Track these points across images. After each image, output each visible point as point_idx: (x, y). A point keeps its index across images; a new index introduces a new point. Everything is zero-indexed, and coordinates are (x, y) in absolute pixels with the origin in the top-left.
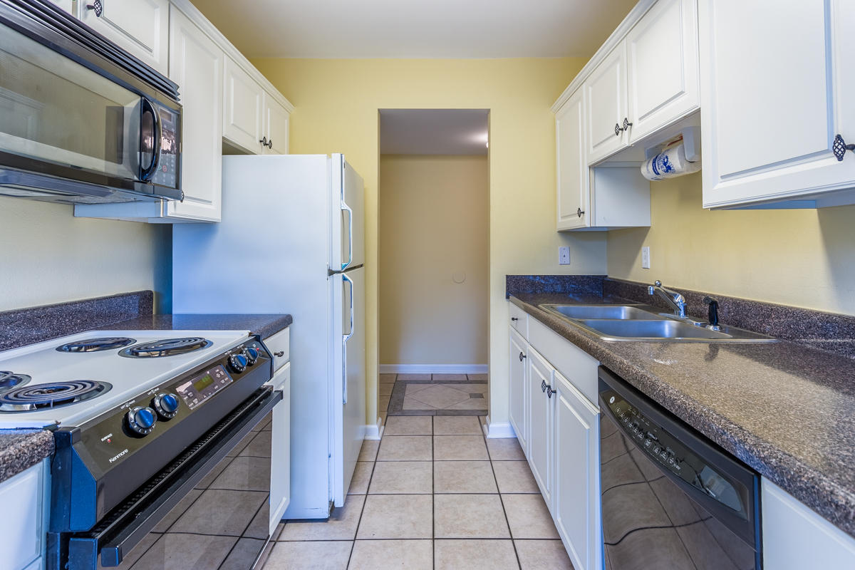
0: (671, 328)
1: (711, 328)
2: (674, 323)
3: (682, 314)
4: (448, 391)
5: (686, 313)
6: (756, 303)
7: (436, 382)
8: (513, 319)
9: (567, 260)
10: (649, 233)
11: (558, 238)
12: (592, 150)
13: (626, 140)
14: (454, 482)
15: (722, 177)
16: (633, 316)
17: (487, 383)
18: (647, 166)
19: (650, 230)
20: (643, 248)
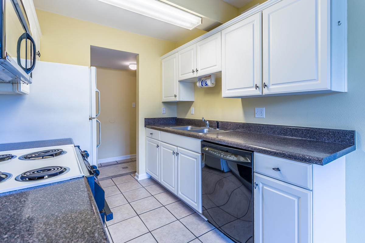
0: (206, 131)
1: (217, 129)
2: (207, 129)
3: (208, 126)
4: (112, 168)
5: (209, 126)
6: (227, 122)
7: (104, 166)
8: (151, 134)
9: (165, 112)
10: (194, 103)
11: (162, 104)
12: (180, 76)
13: (195, 75)
14: (135, 197)
15: (228, 90)
16: (192, 128)
17: (136, 161)
18: (199, 83)
19: (194, 102)
20: (192, 108)
